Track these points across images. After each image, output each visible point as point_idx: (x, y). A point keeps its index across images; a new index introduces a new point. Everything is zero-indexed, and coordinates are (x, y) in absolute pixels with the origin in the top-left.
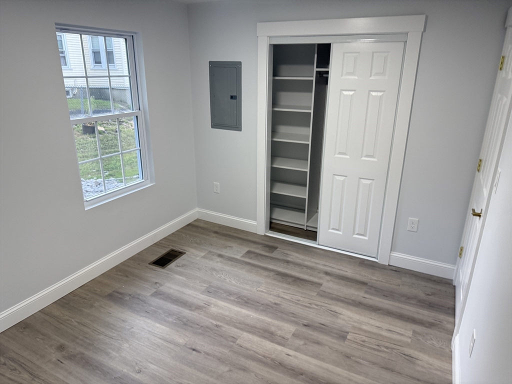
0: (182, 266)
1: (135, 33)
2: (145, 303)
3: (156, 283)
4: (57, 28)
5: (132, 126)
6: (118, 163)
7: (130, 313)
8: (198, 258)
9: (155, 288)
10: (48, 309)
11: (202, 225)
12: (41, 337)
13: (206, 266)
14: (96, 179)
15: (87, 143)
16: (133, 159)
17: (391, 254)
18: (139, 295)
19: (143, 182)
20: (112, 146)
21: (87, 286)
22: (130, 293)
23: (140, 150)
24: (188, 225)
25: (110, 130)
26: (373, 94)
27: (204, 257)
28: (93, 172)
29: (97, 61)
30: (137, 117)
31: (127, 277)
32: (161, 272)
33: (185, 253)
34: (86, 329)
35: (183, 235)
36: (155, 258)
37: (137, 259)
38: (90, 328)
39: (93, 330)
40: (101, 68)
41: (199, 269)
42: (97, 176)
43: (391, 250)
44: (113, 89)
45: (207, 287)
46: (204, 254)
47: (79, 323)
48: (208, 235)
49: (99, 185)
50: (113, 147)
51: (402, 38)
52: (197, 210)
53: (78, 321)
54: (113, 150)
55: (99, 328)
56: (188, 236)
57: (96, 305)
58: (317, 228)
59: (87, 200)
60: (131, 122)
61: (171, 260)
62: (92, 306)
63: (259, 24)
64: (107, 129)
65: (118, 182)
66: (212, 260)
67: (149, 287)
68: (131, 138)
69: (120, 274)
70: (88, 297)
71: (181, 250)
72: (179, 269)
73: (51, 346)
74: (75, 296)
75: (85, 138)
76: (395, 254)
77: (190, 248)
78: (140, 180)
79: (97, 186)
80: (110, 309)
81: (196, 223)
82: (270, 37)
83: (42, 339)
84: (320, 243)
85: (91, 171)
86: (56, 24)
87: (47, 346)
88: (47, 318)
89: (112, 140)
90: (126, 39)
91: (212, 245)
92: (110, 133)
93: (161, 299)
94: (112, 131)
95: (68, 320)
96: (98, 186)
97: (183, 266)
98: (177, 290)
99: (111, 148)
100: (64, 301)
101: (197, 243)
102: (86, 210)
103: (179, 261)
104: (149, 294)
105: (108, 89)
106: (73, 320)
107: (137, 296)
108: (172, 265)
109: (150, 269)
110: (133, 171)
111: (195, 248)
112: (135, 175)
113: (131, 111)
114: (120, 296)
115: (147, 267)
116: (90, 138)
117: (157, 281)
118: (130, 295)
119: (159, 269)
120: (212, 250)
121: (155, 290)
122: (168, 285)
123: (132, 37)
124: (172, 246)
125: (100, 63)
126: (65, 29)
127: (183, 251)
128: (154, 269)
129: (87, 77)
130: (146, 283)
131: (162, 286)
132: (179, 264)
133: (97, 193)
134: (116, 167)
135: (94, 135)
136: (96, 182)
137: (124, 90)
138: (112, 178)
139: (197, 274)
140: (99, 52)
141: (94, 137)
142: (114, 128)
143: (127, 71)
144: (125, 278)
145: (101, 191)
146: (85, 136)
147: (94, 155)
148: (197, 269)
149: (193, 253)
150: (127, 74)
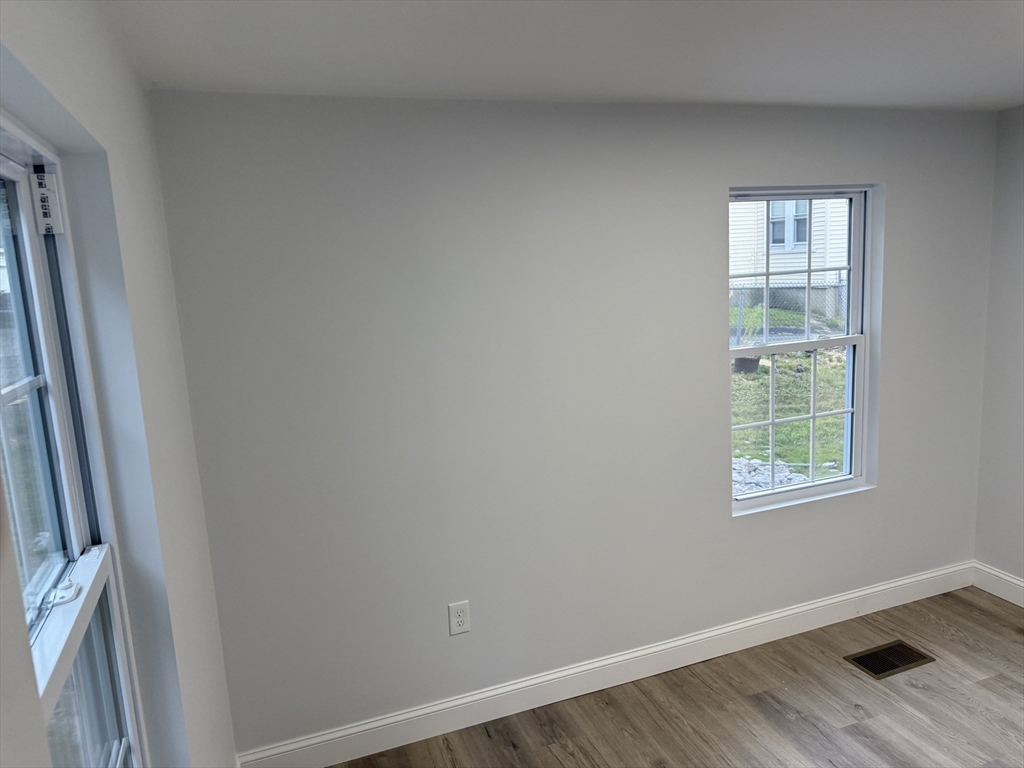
0: (923, 688)
1: (872, 186)
2: (830, 742)
3: (857, 706)
4: (731, 196)
5: (831, 361)
6: (794, 434)
7: (794, 750)
8: (968, 683)
9: (855, 718)
10: (646, 684)
11: (983, 603)
12: (631, 731)
13: (988, 709)
14: (749, 459)
15: (740, 390)
16: (826, 428)
18: (816, 718)
19: (851, 479)
20: (786, 398)
21: (717, 664)
22: (799, 709)
23: (852, 414)
24: (945, 595)
25: (785, 368)
27: (983, 684)
28: (745, 445)
29: (777, 237)
30: (854, 346)
31: (795, 671)
32: (873, 686)
33: (934, 660)
34: (706, 748)
35: (932, 616)
36: (857, 649)
37: (819, 640)
38: (714, 751)
39: (720, 755)
40: (782, 251)
41: (967, 708)
42: (751, 452)
44: (813, 288)
45: (989, 762)
46: (985, 677)
47: (695, 731)
48: (1000, 634)
49: (755, 471)
50: (788, 401)
52: (973, 564)
53: (694, 726)
54: (787, 406)
55: (729, 757)
56: (943, 622)
57: (728, 707)
59: (738, 498)
60: (830, 353)
61: (896, 667)
62: (721, 707)
64: (780, 364)
65: (791, 472)
66: (1006, 698)
67: (841, 710)
68: (827, 385)
69: (782, 660)
70: (716, 686)
71: (923, 651)
72: (914, 692)
73: (645, 755)
74: (694, 675)
75: (737, 379)
77: (946, 653)
78: (843, 475)
79: (749, 472)
80: (755, 726)
81: (968, 596)
83: (631, 735)
85: (740, 443)
86: (731, 189)
87: (638, 753)
88: (643, 699)
89: (787, 386)
90: (851, 200)
91: (1008, 660)
92: (786, 373)
93: (866, 745)
94: (791, 368)
95: (677, 718)
96: (753, 473)
97: (926, 688)
98: (908, 742)
99: (784, 403)
100: (674, 678)
101: (967, 646)
102: (733, 516)
103: (916, 673)
104: (839, 726)
105: (804, 288)
106: (685, 722)
107: (813, 720)
108: (900, 678)
109: (846, 670)
110: (824, 452)
111: (959, 654)
112: (826, 461)
113: (843, 336)
114: (778, 707)
115: (840, 664)
116: (747, 379)
117: (860, 703)
118: (798, 712)
119: (867, 678)
120: (1008, 673)
121: (855, 722)
122: (885, 720)
123: (863, 194)
124: (902, 634)
125: (783, 241)
126: (742, 194)
127: (929, 653)
128: (854, 673)
129: (768, 275)
130: (836, 699)
131: (870, 716)
132: (916, 680)
133: (749, 486)
134: (790, 441)
135: (754, 375)
136: (749, 465)
137: (824, 289)
138: (779, 462)
139: (962, 721)
140: (784, 222)
141: (754, 380)
142: (794, 363)
143: (846, 258)
144: (791, 673)
145: (757, 484)
146: (736, 377)
147: (749, 413)
148: (963, 709)
149: (953, 666)
150: (845, 264)
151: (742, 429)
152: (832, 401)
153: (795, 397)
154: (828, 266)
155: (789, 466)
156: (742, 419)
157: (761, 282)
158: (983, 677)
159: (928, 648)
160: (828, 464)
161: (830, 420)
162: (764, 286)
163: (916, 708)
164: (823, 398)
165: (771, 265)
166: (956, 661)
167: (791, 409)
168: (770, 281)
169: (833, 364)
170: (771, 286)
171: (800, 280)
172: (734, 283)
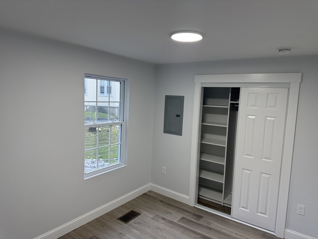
0: (138, 223)
1: (126, 79)
4: (85, 76)
5: (116, 128)
8: (149, 219)
9: (120, 237)
11: (153, 195)
13: (153, 225)
14: (92, 159)
15: (90, 137)
17: (285, 230)
19: (120, 164)
20: (104, 139)
23: (121, 144)
25: (104, 130)
26: (268, 118)
27: (153, 218)
28: (91, 155)
30: (121, 125)
31: (103, 226)
32: (125, 226)
33: (141, 214)
35: (140, 201)
36: (121, 215)
37: (110, 215)
40: (104, 96)
41: (149, 226)
42: (93, 157)
43: (285, 228)
44: (110, 107)
46: (153, 216)
48: (156, 203)
49: (93, 163)
50: (104, 140)
51: (287, 86)
52: (150, 184)
54: (104, 142)
56: (143, 202)
58: (231, 205)
59: (86, 173)
60: (116, 126)
61: (131, 218)
63: (196, 76)
65: (104, 162)
66: (158, 221)
67: (116, 236)
68: (115, 135)
69: (99, 224)
71: (138, 212)
72: (136, 225)
76: (288, 231)
77: (144, 211)
78: (118, 162)
81: (149, 194)
82: (202, 83)
84: (233, 217)
86: (85, 74)
89: (104, 136)
90: (121, 83)
91: (158, 210)
92: (104, 132)
96: (93, 164)
97: (139, 223)
101: (149, 208)
102: (84, 179)
103: (136, 219)
105: (108, 107)
108: (132, 222)
109: (117, 223)
110: (114, 155)
113: (119, 121)
115: (116, 221)
116: (93, 134)
117: (121, 232)
120: (158, 214)
122: (128, 235)
123: (124, 81)
124: (133, 208)
125: (104, 93)
126: (89, 76)
127: (139, 212)
128: (120, 223)
129: (97, 102)
130: (114, 233)
131: (124, 236)
132: (136, 221)
133: (91, 168)
134: (105, 152)
135: (95, 133)
136: (92, 161)
137: (115, 108)
138: (101, 159)
139: (147, 231)
140: (104, 87)
141: (95, 134)
142: (107, 129)
143: (119, 100)
144: (101, 228)
145: (94, 167)
146: (89, 133)
147: (93, 145)
148: (148, 227)
149: (145, 215)
150: (119, 101)
151: (91, 150)
152: (117, 140)
153: (106, 139)
154: (116, 101)
155: (104, 160)
156: (90, 146)
157: (95, 104)
158: (152, 216)
159: (139, 211)
160: (115, 159)
161: (116, 146)
162: (96, 106)
163: (136, 230)
164: (114, 139)
165: (98, 99)
166: (146, 213)
167: (105, 143)
168: (98, 104)
169: (117, 129)
170: (98, 106)
171: (106, 105)
172: (86, 104)
